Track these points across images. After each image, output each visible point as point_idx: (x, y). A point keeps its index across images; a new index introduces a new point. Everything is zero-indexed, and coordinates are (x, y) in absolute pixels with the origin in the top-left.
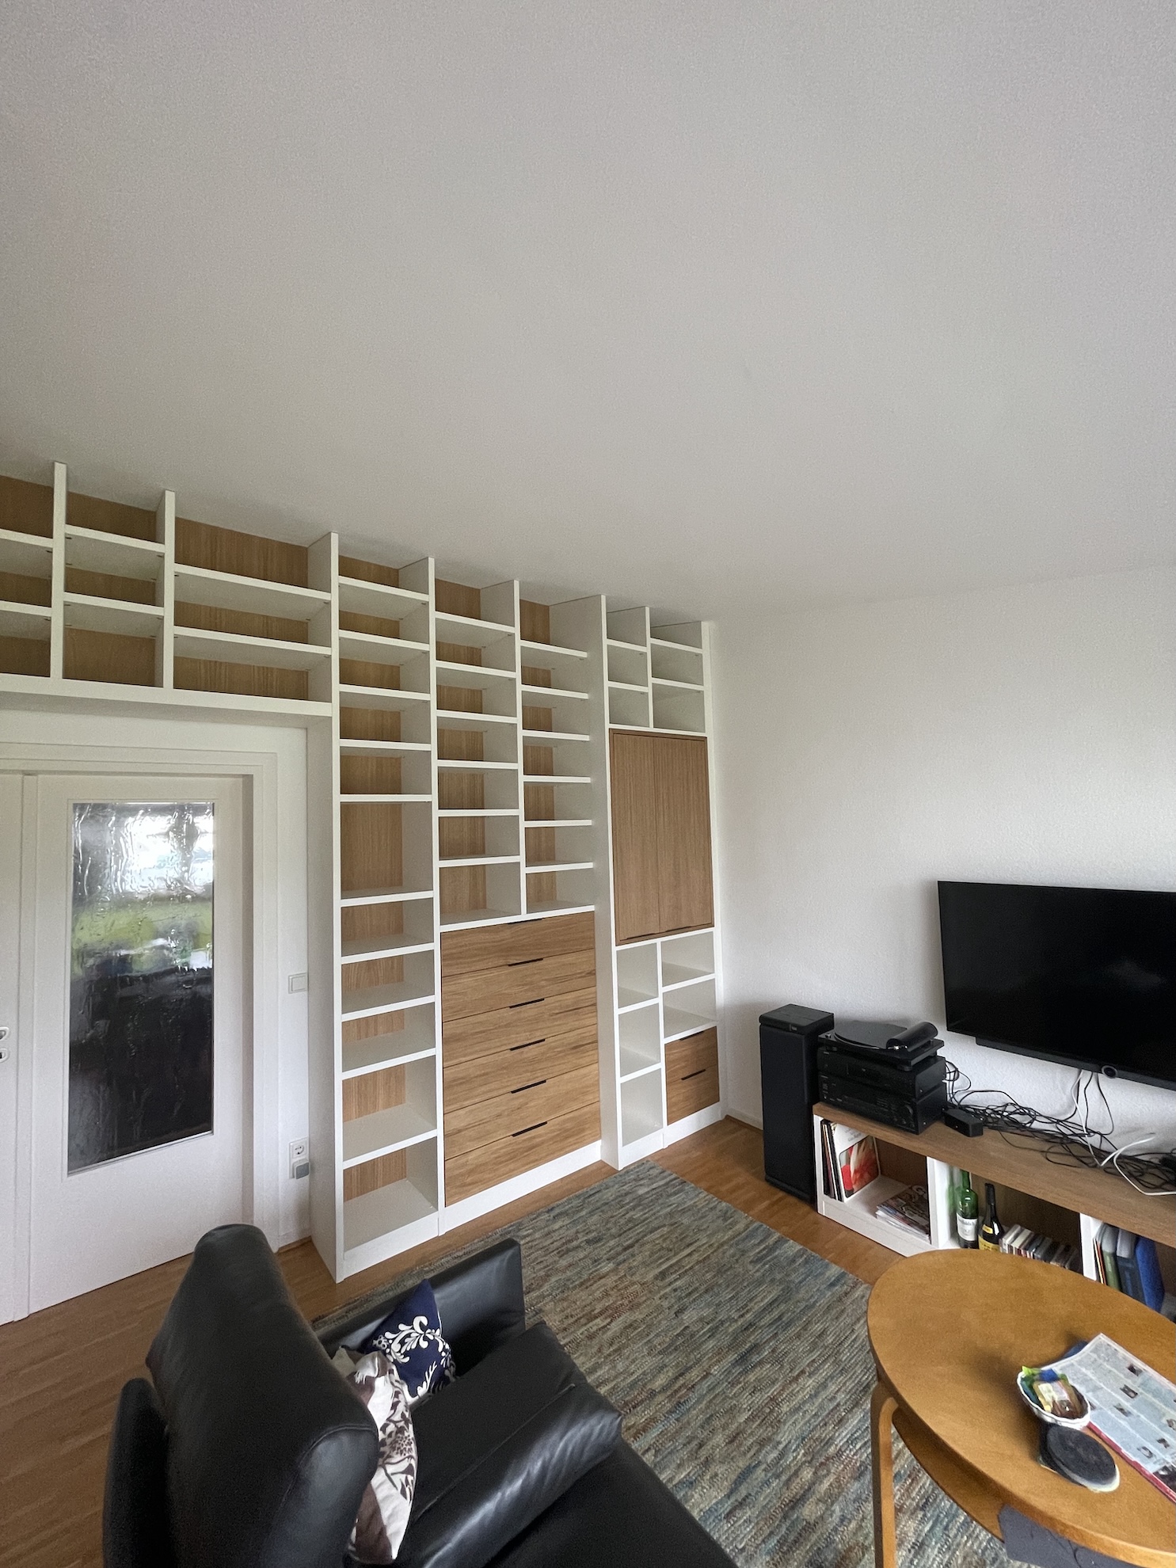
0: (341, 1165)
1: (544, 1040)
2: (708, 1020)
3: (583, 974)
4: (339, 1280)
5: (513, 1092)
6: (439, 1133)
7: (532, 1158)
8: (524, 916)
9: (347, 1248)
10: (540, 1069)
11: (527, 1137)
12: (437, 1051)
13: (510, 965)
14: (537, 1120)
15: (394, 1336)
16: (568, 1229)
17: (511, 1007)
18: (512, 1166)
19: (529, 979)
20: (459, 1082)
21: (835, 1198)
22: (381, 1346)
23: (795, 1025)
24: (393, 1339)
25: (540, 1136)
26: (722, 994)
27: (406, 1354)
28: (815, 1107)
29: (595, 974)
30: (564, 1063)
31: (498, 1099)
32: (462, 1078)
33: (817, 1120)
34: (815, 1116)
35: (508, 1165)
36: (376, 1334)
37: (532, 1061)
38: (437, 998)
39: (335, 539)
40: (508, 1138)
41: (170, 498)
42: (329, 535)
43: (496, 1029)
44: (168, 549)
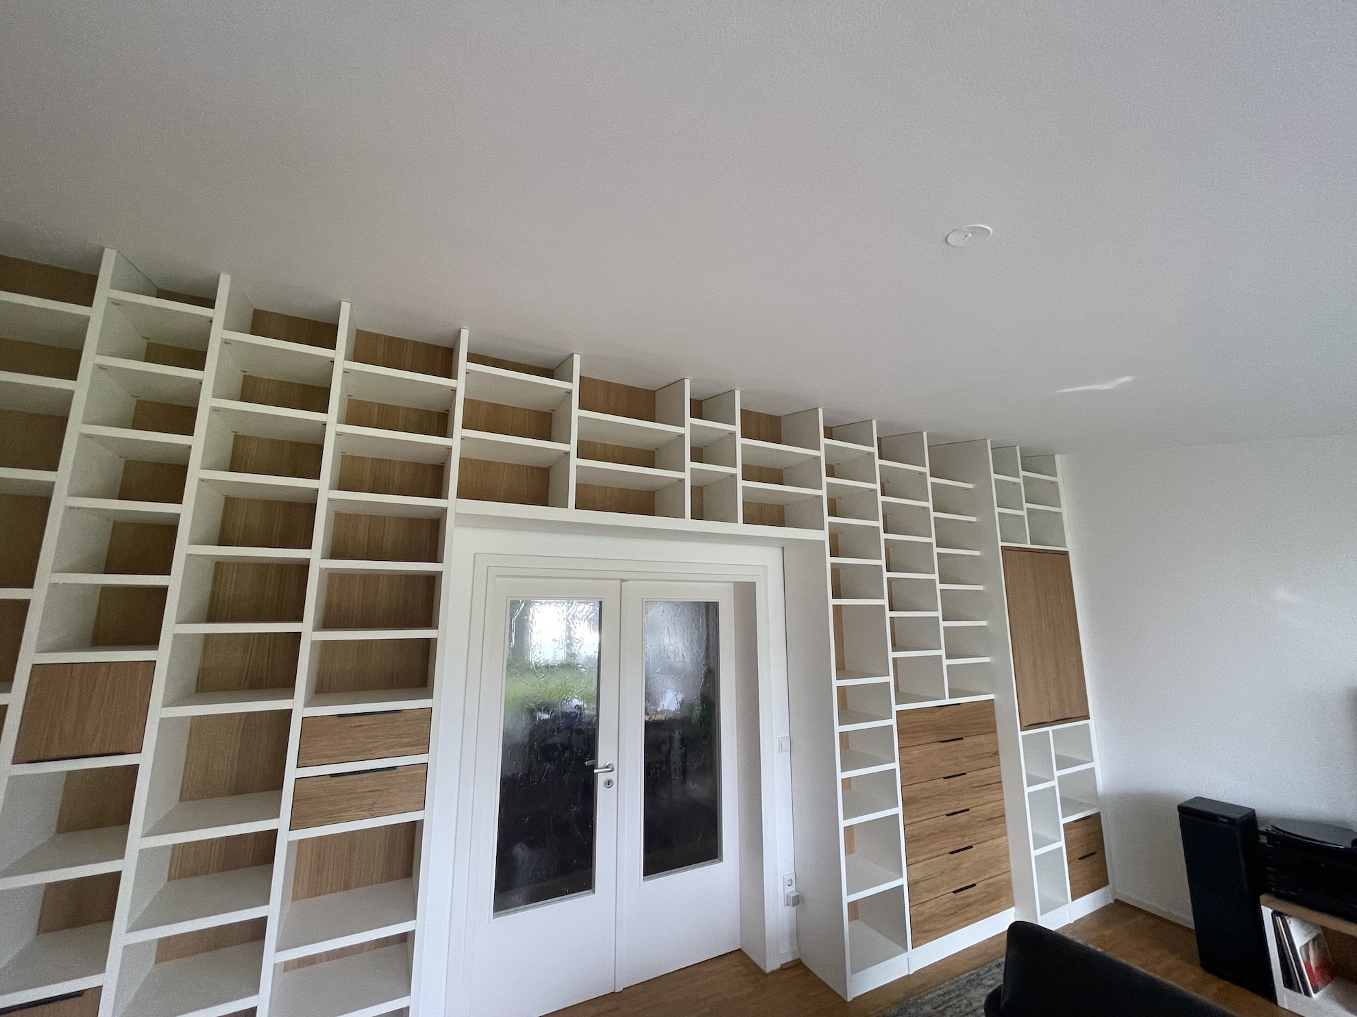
0: (847, 899)
1: (968, 809)
2: (1090, 807)
3: (991, 754)
4: (849, 999)
5: (951, 853)
6: (903, 881)
7: (968, 915)
8: (948, 701)
9: (852, 973)
10: (968, 836)
11: (963, 895)
12: (899, 810)
13: (941, 742)
14: (969, 881)
17: (945, 778)
18: (955, 920)
19: (955, 755)
20: (915, 839)
21: (1300, 992)
23: (1223, 817)
25: (971, 896)
26: (1102, 782)
28: (1263, 898)
29: (998, 755)
31: (941, 857)
32: (917, 836)
33: (1267, 912)
34: (1262, 906)
35: (952, 918)
37: (962, 827)
38: (897, 765)
39: (821, 412)
40: (950, 894)
41: (738, 394)
42: (816, 409)
43: (936, 796)
44: (737, 428)
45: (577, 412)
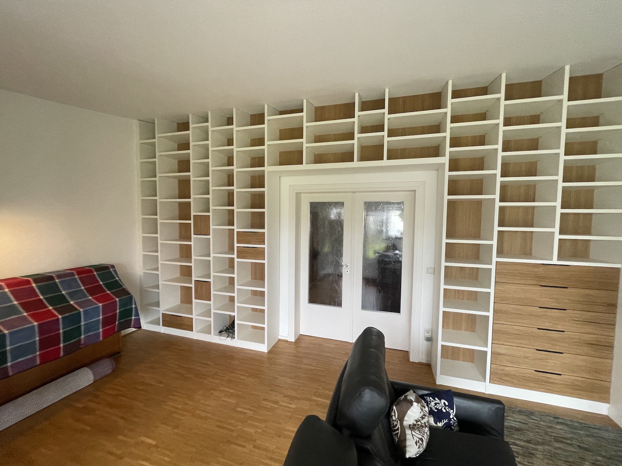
0: (441, 342)
1: (563, 331)
4: (437, 383)
5: (537, 350)
7: (548, 387)
9: (441, 374)
11: (546, 376)
13: (541, 285)
14: (554, 370)
15: (433, 400)
16: (565, 432)
17: (540, 307)
18: (534, 385)
19: (555, 296)
20: (502, 332)
22: (427, 399)
24: (433, 401)
25: (555, 379)
27: (436, 409)
30: (579, 349)
31: (526, 349)
32: (504, 331)
35: (531, 383)
36: (426, 395)
37: (554, 340)
38: (492, 291)
39: (450, 83)
40: (532, 371)
41: (387, 91)
42: (448, 82)
43: (528, 315)
44: (386, 110)
45: (305, 125)
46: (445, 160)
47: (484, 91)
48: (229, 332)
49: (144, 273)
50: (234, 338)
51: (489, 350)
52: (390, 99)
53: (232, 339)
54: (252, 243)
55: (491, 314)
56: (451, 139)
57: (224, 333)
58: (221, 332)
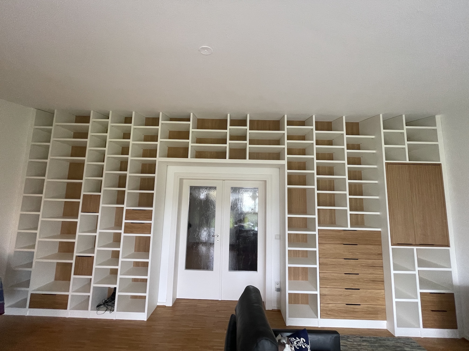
0: (289, 291)
1: (358, 274)
3: (377, 254)
4: (287, 325)
5: (346, 289)
7: (355, 315)
8: (349, 228)
9: (289, 317)
10: (357, 284)
11: (352, 307)
13: (344, 244)
14: (356, 302)
15: (295, 340)
17: (344, 259)
18: (346, 315)
19: (351, 251)
20: (325, 279)
22: (291, 340)
25: (358, 309)
29: (382, 255)
30: (368, 285)
31: (340, 289)
35: (344, 314)
36: (290, 337)
37: (354, 280)
38: (317, 249)
39: (286, 116)
40: (344, 304)
41: (248, 116)
42: (284, 115)
43: (339, 265)
44: (248, 127)
45: (191, 130)
46: (285, 162)
47: (303, 123)
48: (107, 305)
49: (15, 251)
50: (113, 310)
51: (318, 293)
52: (250, 121)
53: (111, 312)
54: (140, 219)
55: (317, 266)
56: (288, 149)
57: (102, 306)
58: (98, 306)
